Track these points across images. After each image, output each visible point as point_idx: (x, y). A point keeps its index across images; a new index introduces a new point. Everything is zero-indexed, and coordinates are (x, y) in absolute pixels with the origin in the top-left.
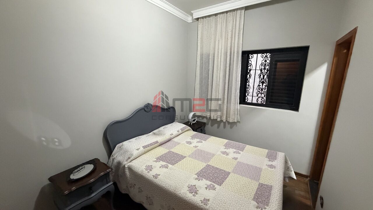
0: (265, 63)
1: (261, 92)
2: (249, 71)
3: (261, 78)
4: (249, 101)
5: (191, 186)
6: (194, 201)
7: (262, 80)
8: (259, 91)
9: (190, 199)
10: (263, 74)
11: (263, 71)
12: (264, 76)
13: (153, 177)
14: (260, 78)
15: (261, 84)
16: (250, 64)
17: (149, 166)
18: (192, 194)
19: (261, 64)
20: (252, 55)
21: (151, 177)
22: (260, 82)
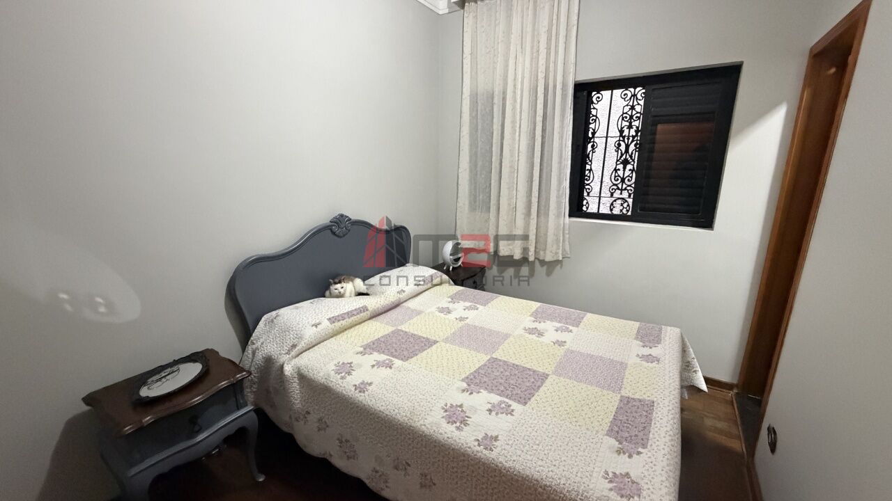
0: (630, 113)
1: (620, 186)
2: (590, 135)
3: (620, 151)
4: (593, 209)
5: (452, 406)
6: (458, 441)
7: (624, 157)
8: (616, 185)
9: (448, 438)
10: (626, 141)
11: (626, 133)
12: (627, 146)
13: (356, 389)
14: (618, 151)
15: (621, 167)
16: (593, 116)
17: (343, 363)
18: (455, 425)
19: (622, 115)
20: (598, 93)
21: (351, 391)
22: (617, 161)
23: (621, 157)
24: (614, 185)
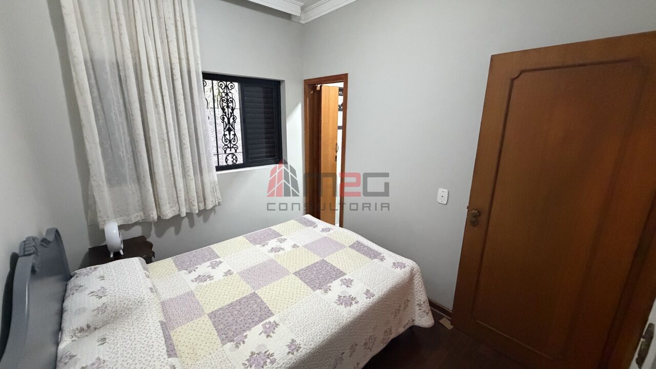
1: (229, 145)
3: (225, 123)
7: (228, 126)
8: (226, 145)
10: (227, 116)
12: (229, 119)
14: (223, 123)
15: (227, 133)
22: (224, 129)
23: (226, 126)
24: (225, 145)
